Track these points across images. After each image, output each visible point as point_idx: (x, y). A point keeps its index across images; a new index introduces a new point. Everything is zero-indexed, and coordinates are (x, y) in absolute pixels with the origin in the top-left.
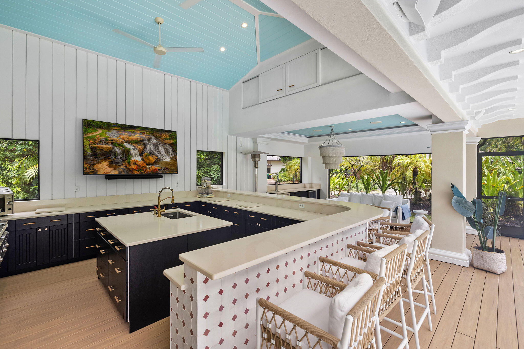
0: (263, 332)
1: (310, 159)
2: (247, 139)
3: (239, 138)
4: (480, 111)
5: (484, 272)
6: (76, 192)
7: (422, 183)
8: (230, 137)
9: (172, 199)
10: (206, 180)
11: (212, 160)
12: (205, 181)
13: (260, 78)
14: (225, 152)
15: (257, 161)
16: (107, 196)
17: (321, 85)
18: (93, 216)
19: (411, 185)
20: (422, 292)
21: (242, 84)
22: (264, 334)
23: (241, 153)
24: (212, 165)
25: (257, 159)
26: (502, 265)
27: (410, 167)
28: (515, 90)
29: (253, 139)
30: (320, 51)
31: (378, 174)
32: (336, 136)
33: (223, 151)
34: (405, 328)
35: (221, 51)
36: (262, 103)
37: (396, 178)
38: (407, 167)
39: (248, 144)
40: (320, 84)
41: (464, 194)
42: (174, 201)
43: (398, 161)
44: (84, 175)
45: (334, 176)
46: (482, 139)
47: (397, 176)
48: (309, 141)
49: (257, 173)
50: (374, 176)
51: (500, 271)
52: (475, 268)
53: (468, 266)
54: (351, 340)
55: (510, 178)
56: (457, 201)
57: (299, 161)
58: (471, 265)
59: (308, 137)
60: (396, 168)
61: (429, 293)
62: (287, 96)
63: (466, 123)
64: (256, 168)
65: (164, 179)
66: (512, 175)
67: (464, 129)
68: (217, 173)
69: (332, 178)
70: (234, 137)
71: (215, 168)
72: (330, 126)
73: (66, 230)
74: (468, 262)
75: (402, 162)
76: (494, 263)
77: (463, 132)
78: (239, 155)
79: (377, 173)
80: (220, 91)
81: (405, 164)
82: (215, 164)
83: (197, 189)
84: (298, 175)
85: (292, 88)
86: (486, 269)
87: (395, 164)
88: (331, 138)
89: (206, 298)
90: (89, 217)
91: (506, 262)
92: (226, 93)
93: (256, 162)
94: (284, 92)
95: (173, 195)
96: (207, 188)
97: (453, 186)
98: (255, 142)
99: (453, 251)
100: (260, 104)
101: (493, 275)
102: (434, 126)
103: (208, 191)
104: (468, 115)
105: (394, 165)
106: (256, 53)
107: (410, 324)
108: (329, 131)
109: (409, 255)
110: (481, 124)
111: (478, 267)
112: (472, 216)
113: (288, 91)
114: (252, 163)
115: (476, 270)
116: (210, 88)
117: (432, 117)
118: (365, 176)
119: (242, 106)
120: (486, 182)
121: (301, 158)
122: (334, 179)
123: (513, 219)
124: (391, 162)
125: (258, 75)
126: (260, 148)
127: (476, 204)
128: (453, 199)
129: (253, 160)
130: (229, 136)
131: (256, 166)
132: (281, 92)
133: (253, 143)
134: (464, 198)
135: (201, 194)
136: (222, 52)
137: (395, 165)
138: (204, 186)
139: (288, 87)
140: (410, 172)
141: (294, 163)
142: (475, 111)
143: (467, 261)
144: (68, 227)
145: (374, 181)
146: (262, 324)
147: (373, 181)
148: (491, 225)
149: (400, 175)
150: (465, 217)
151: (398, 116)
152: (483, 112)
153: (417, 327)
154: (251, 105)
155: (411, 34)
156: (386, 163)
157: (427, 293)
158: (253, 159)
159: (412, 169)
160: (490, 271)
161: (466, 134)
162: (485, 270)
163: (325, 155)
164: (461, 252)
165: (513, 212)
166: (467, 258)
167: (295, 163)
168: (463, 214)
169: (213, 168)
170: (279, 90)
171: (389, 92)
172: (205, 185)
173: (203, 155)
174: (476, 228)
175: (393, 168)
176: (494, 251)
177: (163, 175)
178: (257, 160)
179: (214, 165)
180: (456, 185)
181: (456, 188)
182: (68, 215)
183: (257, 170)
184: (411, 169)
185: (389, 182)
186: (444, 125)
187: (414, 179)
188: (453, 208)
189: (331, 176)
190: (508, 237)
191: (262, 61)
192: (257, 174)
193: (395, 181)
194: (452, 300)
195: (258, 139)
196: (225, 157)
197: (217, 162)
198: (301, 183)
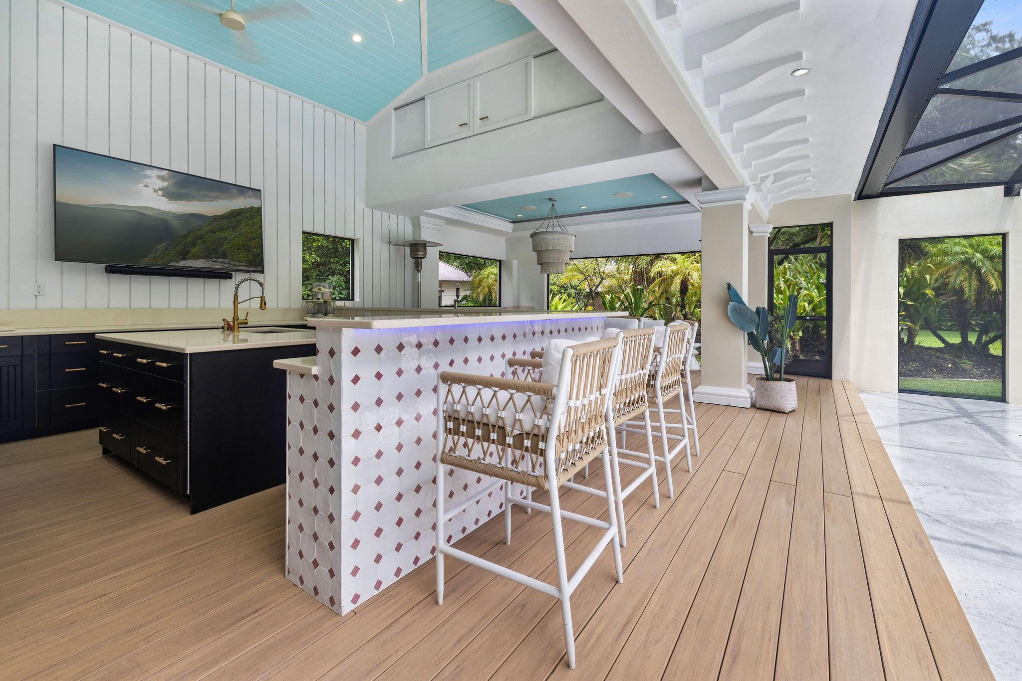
0: (448, 420)
1: (515, 263)
2: (401, 218)
3: (385, 215)
4: (767, 177)
5: (768, 412)
6: (36, 296)
7: (694, 309)
8: (368, 212)
9: (261, 301)
10: (322, 288)
11: (329, 266)
12: (319, 289)
13: (428, 101)
14: (358, 239)
15: (420, 258)
16: (109, 308)
17: (535, 118)
18: (83, 342)
19: (679, 308)
20: (681, 426)
21: (393, 112)
22: (448, 423)
23: (389, 242)
24: (328, 275)
25: (421, 254)
26: (791, 399)
27: (676, 278)
28: (806, 141)
29: (411, 218)
30: (533, 59)
31: (628, 293)
32: (561, 219)
33: (356, 237)
34: (653, 457)
35: (353, 41)
36: (431, 147)
37: (656, 299)
38: (672, 278)
39: (403, 228)
40: (533, 116)
41: (745, 299)
42: (265, 304)
43: (658, 269)
44: (56, 259)
45: (557, 298)
46: (774, 228)
47: (657, 295)
48: (514, 230)
49: (419, 281)
50: (623, 296)
51: (788, 409)
52: (758, 409)
53: (749, 406)
54: (570, 395)
55: (814, 294)
56: (734, 309)
57: (495, 270)
58: (753, 406)
59: (511, 222)
60: (657, 280)
61: (690, 426)
62: (476, 136)
63: (747, 190)
64: (419, 271)
65: (234, 280)
66: (815, 290)
67: (744, 199)
68: (338, 291)
69: (554, 303)
70: (377, 213)
71: (335, 281)
72: (550, 199)
73: (19, 368)
74: (749, 400)
75: (664, 269)
76: (781, 397)
77: (743, 204)
78: (385, 246)
79: (627, 291)
80: (350, 123)
81: (669, 272)
82: (333, 274)
83: (304, 305)
84: (495, 296)
85: (485, 122)
86: (772, 407)
87: (653, 273)
88: (551, 224)
89: (356, 380)
90: (72, 344)
91: (796, 396)
92: (361, 128)
93: (418, 261)
94: (471, 129)
95: (263, 295)
96: (325, 302)
97: (729, 286)
98: (416, 225)
99: (730, 387)
100: (427, 149)
101: (780, 414)
102: (705, 194)
103: (326, 309)
104: (751, 181)
105: (652, 275)
106: (420, 53)
107: (659, 450)
108: (546, 209)
109: (657, 350)
110: (772, 203)
111: (762, 407)
112: (754, 331)
113: (478, 126)
114: (410, 261)
115: (759, 411)
116: (330, 115)
117: (703, 182)
118: (607, 296)
119: (393, 153)
120: (782, 302)
121: (500, 261)
122: (556, 304)
123: (817, 357)
124: (648, 271)
125: (423, 95)
126: (426, 235)
127: (760, 313)
128: (729, 306)
129: (413, 256)
130: (365, 209)
131: (418, 267)
132: (465, 128)
133: (413, 226)
134: (744, 304)
135: (311, 314)
136: (356, 43)
137: (654, 275)
138: (318, 299)
139: (478, 120)
140: (676, 285)
141: (486, 273)
142: (760, 176)
143: (747, 398)
144: (22, 363)
145: (622, 303)
146: (445, 409)
147: (621, 305)
148: (780, 347)
149: (662, 294)
150: (746, 333)
151: (652, 177)
152: (771, 179)
153: (669, 457)
154: (410, 151)
155: (659, 17)
156: (641, 272)
157: (686, 426)
158: (413, 253)
159: (679, 281)
160: (776, 410)
161: (749, 211)
162: (770, 409)
163: (541, 248)
164: (740, 387)
165: (817, 347)
166: (748, 395)
167: (488, 275)
168: (742, 328)
169: (330, 281)
170: (461, 125)
171: (639, 132)
172: (320, 296)
173: (311, 254)
174: (759, 349)
175: (651, 281)
176: (782, 379)
177: (233, 274)
178: (420, 256)
179: (333, 276)
180: (734, 286)
181: (734, 289)
182: (22, 336)
183: (419, 274)
184: (677, 282)
185: (645, 306)
186: (719, 193)
187: (683, 299)
188: (729, 318)
189: (552, 300)
190: (807, 376)
191: (431, 70)
192: (419, 283)
193: (654, 303)
194: (722, 441)
195: (422, 218)
196: (358, 249)
197: (339, 270)
198: (500, 306)
